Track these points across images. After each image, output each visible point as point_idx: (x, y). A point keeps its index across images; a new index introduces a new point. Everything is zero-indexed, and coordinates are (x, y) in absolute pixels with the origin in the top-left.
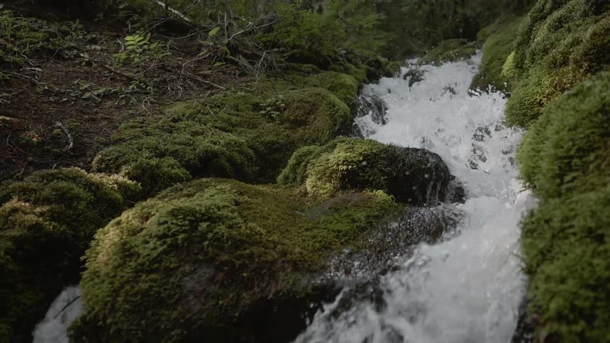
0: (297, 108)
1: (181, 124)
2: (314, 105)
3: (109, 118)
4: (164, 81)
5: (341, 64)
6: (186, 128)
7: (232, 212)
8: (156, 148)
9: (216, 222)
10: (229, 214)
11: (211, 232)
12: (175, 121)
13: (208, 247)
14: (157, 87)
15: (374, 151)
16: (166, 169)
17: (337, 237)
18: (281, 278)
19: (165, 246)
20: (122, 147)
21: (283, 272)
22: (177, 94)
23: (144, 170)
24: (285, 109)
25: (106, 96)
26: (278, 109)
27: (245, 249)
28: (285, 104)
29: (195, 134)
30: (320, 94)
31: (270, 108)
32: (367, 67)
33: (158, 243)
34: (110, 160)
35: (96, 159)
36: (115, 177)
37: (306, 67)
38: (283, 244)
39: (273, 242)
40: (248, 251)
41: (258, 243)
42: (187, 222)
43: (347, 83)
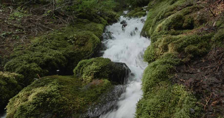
0: (81, 40)
1: (37, 48)
2: (87, 39)
3: (9, 46)
4: (30, 28)
5: (98, 19)
6: (39, 49)
7: (57, 93)
8: (28, 59)
9: (52, 97)
10: (57, 94)
11: (51, 101)
12: (35, 46)
13: (50, 107)
14: (27, 30)
15: (105, 65)
16: (33, 68)
17: (91, 99)
18: (73, 116)
19: (36, 107)
20: (15, 60)
21: (74, 114)
22: (35, 33)
23: (24, 70)
24: (77, 40)
25: (7, 36)
26: (74, 40)
27: (62, 107)
28: (77, 38)
29: (43, 52)
30: (89, 34)
31: (71, 39)
32: (108, 18)
33: (33, 106)
34: (11, 66)
35: (6, 65)
36: (13, 74)
37: (85, 20)
38: (74, 104)
39: (71, 103)
40: (62, 108)
41: (65, 104)
42: (42, 98)
43: (100, 29)
